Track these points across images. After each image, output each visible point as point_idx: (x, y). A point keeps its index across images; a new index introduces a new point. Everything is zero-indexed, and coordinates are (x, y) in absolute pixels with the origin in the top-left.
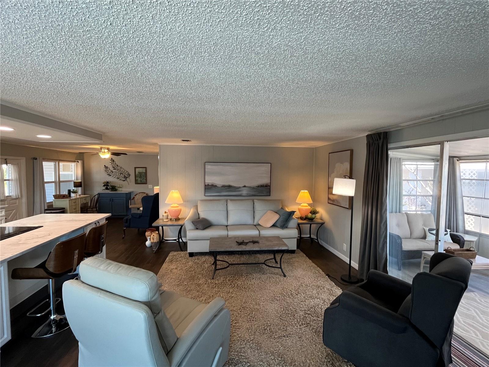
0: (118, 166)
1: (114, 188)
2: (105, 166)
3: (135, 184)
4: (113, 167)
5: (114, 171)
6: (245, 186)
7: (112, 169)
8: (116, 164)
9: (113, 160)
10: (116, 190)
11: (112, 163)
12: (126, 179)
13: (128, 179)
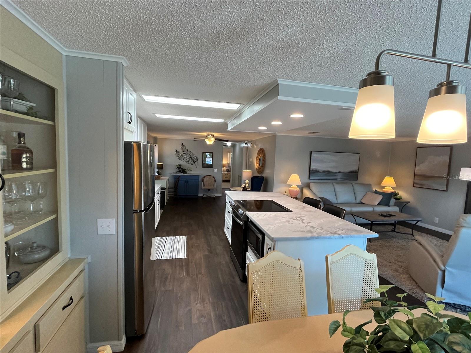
0: (187, 150)
1: (183, 171)
2: (176, 150)
3: (203, 167)
4: (184, 152)
5: (184, 155)
6: (340, 172)
7: (182, 153)
8: (186, 148)
9: (184, 145)
10: (186, 173)
11: (183, 147)
12: (195, 163)
13: (196, 163)
